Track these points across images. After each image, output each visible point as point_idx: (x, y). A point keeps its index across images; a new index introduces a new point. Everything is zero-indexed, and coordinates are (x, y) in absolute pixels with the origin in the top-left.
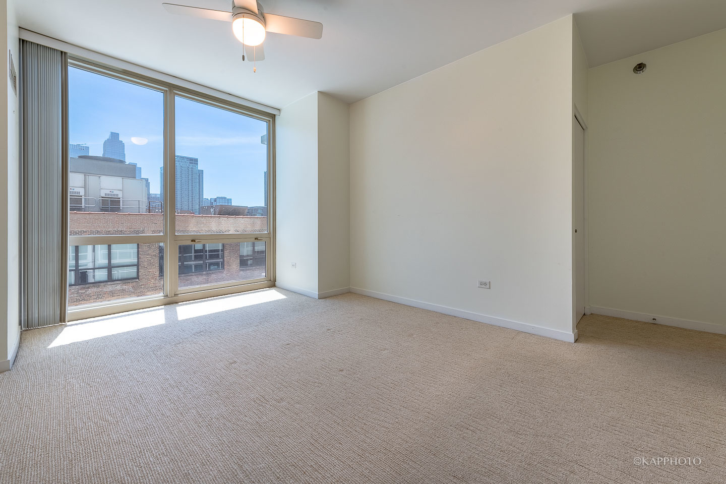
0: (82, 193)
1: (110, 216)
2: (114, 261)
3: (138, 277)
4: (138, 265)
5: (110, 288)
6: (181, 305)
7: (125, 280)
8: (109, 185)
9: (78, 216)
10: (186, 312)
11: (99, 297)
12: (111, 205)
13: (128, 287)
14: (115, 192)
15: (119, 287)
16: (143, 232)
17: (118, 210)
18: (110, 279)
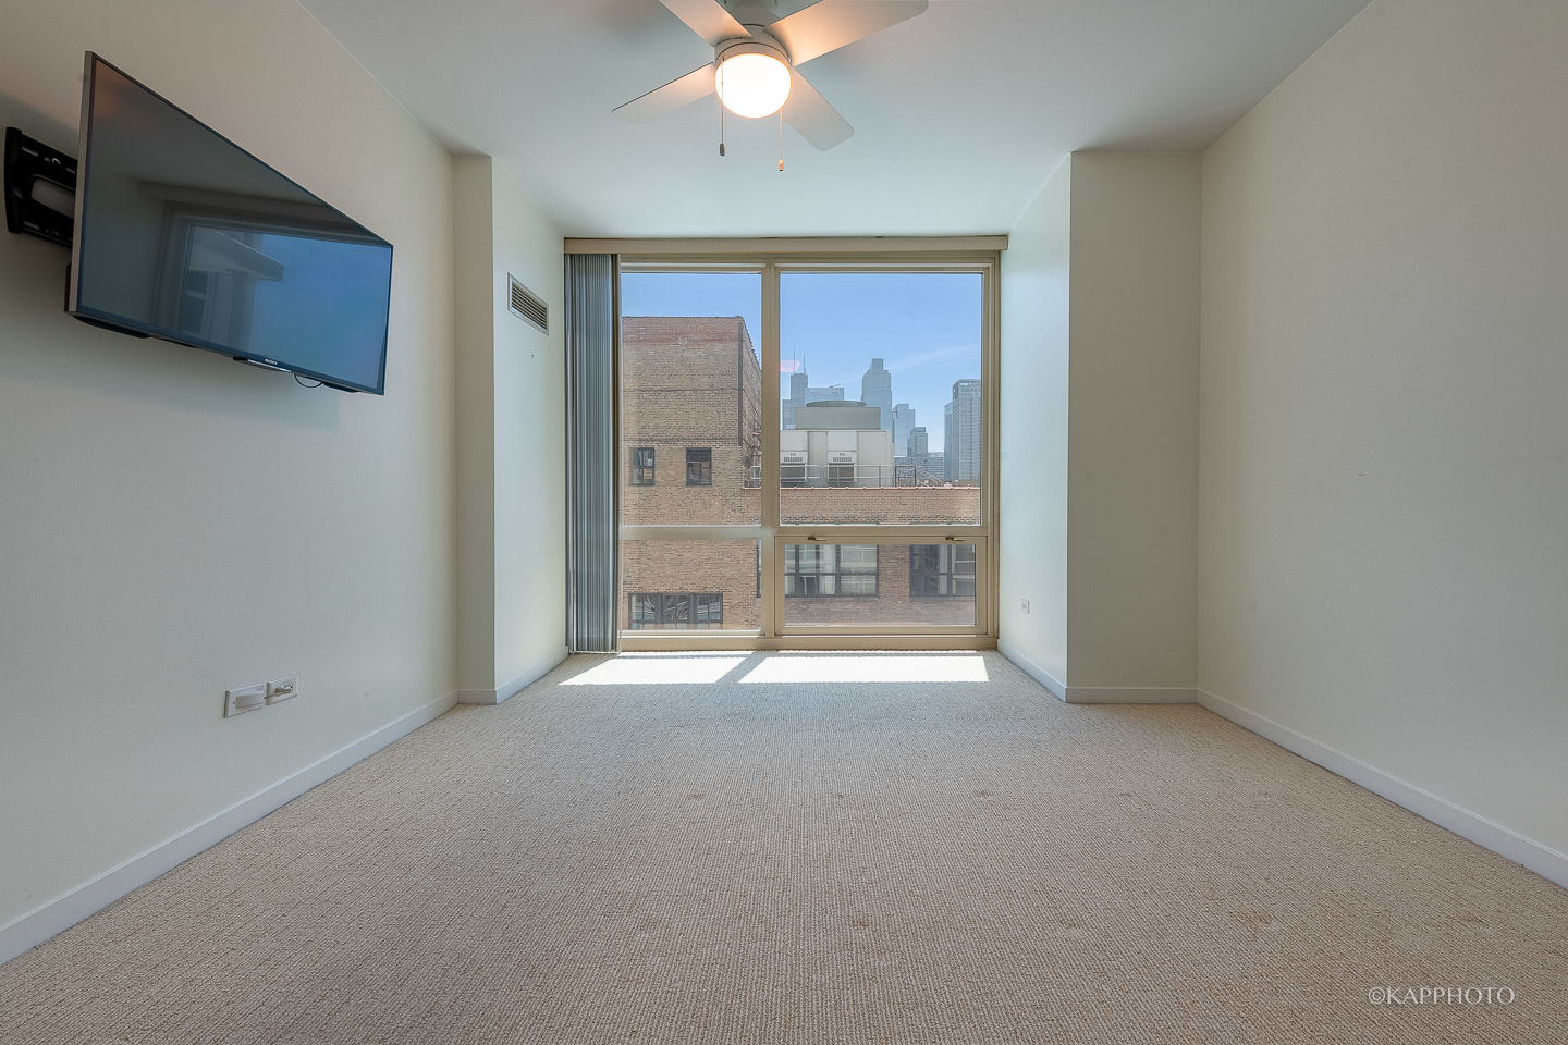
0: (805, 460)
1: (841, 493)
2: (844, 565)
3: (877, 594)
4: (877, 574)
5: (838, 606)
6: (785, 655)
7: (859, 597)
8: (839, 444)
9: (799, 494)
10: (778, 670)
11: (825, 616)
12: (841, 475)
13: (862, 608)
14: (847, 455)
15: (850, 607)
16: (885, 519)
17: (850, 482)
18: (839, 592)
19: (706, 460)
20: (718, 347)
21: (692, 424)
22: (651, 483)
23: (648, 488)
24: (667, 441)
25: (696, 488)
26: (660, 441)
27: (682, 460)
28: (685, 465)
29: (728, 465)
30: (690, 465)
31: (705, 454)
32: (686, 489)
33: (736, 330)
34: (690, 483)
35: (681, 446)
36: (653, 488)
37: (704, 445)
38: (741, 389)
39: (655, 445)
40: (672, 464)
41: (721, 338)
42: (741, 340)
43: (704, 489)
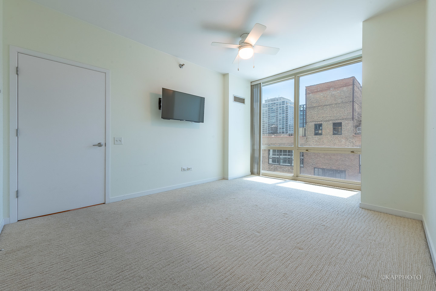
19: (340, 126)
20: (345, 88)
21: (335, 115)
22: (321, 134)
23: (320, 136)
24: (326, 121)
25: (336, 136)
26: (324, 121)
27: (331, 127)
28: (332, 128)
29: (348, 127)
30: (334, 128)
31: (340, 124)
32: (333, 136)
33: (352, 82)
34: (334, 134)
35: (331, 122)
36: (322, 136)
37: (339, 121)
38: (353, 101)
39: (322, 122)
40: (328, 128)
41: (346, 85)
42: (353, 84)
43: (339, 136)
